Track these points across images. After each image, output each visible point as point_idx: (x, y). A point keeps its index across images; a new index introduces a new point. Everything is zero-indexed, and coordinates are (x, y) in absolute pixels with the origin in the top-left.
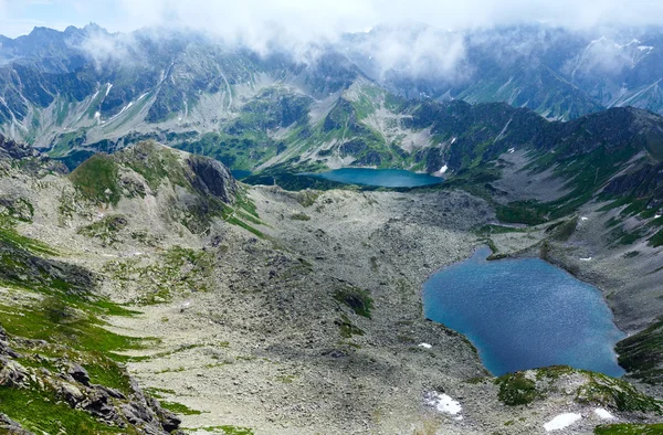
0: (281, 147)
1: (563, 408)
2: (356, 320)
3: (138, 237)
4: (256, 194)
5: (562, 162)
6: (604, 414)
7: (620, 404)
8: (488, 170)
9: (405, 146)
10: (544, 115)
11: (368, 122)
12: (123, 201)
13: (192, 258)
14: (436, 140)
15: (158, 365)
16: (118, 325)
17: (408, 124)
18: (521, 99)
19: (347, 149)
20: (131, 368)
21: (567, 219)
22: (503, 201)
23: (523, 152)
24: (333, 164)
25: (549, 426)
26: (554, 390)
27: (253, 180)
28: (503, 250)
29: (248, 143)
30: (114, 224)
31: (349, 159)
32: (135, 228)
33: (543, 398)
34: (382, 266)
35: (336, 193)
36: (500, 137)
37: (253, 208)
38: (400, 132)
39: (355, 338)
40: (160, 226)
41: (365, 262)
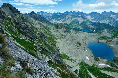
0: (75, 26)
1: (103, 63)
2: (79, 46)
3: (59, 33)
4: (72, 30)
5: (113, 32)
6: (108, 66)
7: (111, 65)
8: (101, 32)
9: (90, 27)
10: (112, 25)
11: (86, 24)
12: (59, 29)
13: (64, 36)
14: (95, 27)
15: (58, 45)
16: (56, 40)
17: (91, 25)
18: (109, 23)
19: (83, 27)
20: (56, 45)
21: (111, 39)
22: (102, 36)
23: (107, 30)
24: (81, 28)
25: (100, 65)
26: (102, 61)
27: (71, 29)
28: (100, 42)
29: (72, 25)
30: (57, 31)
31: (83, 28)
32: (59, 32)
33: (100, 61)
34: (84, 41)
35: (80, 32)
36: (104, 27)
37: (71, 32)
38: (90, 26)
39: (78, 48)
40: (61, 32)
41: (82, 40)
